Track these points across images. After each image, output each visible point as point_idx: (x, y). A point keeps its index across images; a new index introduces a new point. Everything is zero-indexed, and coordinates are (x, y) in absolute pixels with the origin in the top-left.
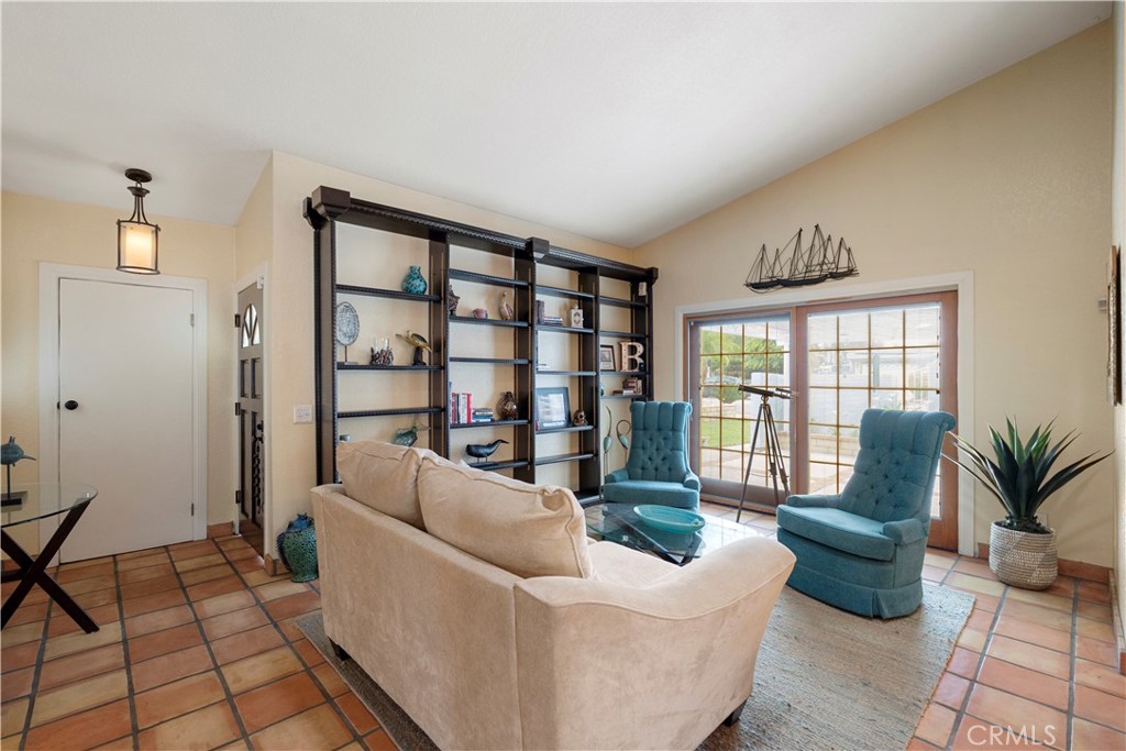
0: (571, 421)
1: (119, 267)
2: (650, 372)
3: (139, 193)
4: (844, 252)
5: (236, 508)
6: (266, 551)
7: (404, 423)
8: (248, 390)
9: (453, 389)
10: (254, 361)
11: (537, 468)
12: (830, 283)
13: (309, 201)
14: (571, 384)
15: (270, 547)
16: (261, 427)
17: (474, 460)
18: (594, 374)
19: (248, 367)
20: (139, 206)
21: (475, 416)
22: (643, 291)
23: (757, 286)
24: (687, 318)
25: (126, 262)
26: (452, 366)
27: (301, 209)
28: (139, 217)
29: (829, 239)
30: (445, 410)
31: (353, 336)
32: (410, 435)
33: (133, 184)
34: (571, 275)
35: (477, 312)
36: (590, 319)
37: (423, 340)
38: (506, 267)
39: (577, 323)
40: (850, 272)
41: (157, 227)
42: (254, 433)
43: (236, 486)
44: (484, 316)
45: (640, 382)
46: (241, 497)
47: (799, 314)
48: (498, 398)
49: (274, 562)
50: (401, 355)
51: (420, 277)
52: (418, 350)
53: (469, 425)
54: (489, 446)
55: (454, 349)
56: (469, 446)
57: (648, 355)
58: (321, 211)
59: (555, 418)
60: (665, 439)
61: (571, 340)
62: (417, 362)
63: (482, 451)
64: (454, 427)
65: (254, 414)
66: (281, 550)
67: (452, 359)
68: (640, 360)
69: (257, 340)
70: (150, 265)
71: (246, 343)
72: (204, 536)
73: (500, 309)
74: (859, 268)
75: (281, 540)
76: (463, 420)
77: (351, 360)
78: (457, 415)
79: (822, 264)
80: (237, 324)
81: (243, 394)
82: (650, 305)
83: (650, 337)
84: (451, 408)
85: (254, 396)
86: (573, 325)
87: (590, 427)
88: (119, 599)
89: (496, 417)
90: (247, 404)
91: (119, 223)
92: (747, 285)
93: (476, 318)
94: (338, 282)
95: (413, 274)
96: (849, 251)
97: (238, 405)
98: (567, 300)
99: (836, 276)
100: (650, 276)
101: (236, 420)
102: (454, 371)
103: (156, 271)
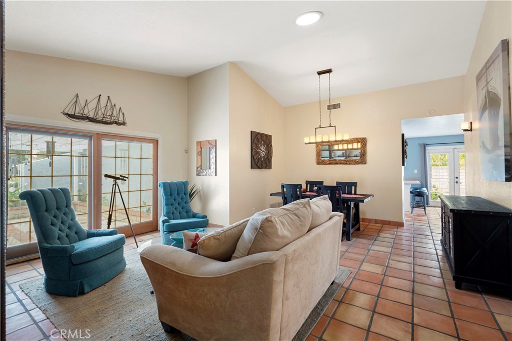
4: (121, 114)
12: (114, 126)
23: (70, 116)
29: (115, 105)
40: (123, 124)
47: (98, 138)
74: (127, 123)
79: (111, 116)
92: (64, 114)
96: (123, 114)
99: (117, 123)
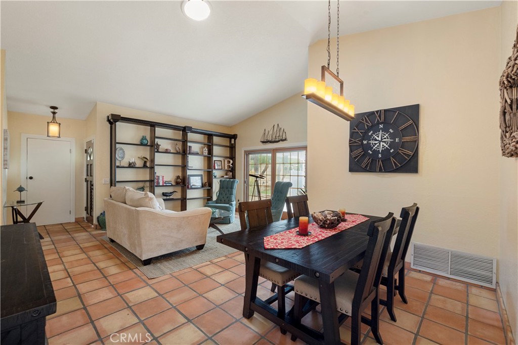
0: (203, 186)
1: (48, 136)
2: (235, 170)
3: (54, 113)
4: (284, 133)
5: (85, 212)
6: (94, 223)
7: (141, 185)
8: (89, 174)
9: (157, 174)
10: (91, 165)
11: (187, 201)
12: (281, 142)
13: (108, 116)
14: (204, 173)
15: (95, 222)
16: (93, 185)
17: (165, 198)
18: (211, 170)
19: (89, 166)
20: (54, 117)
21: (165, 183)
22: (233, 142)
23: (263, 142)
24: (245, 152)
25: (50, 135)
26: (156, 167)
27: (106, 119)
28: (54, 120)
29: (281, 129)
30: (154, 181)
31: (123, 158)
32: (142, 189)
33: (52, 110)
34: (204, 137)
35: (167, 150)
36: (210, 152)
37: (147, 159)
38: (179, 135)
39: (205, 153)
40: (285, 140)
41: (60, 124)
42: (91, 187)
43: (85, 205)
44: (169, 151)
45: (231, 173)
46: (86, 209)
47: (274, 151)
48: (175, 177)
49: (96, 225)
50: (139, 163)
51: (146, 139)
52: (145, 162)
53: (163, 186)
54: (171, 193)
55: (157, 162)
56: (163, 193)
57: (234, 164)
58: (112, 120)
59: (197, 184)
60: (228, 191)
61: (204, 159)
62: (145, 166)
63: (167, 194)
64: (156, 186)
65: (91, 181)
66: (98, 221)
67: (156, 165)
68: (231, 166)
69: (92, 158)
70: (57, 135)
71: (89, 159)
72: (74, 221)
73: (176, 148)
74: (288, 139)
75: (98, 218)
76: (161, 184)
77: (122, 165)
78: (158, 183)
79: (279, 137)
80: (86, 152)
81: (87, 175)
82: (235, 147)
83: (235, 157)
84: (156, 181)
85: (91, 176)
86: (204, 154)
87: (210, 188)
88: (48, 234)
89: (174, 184)
90: (89, 178)
91: (48, 123)
92: (261, 142)
93: (167, 152)
94: (117, 142)
95: (144, 138)
97: (86, 179)
98: (203, 145)
99: (282, 140)
100: (235, 137)
101: (85, 183)
102: (157, 169)
103: (59, 137)
